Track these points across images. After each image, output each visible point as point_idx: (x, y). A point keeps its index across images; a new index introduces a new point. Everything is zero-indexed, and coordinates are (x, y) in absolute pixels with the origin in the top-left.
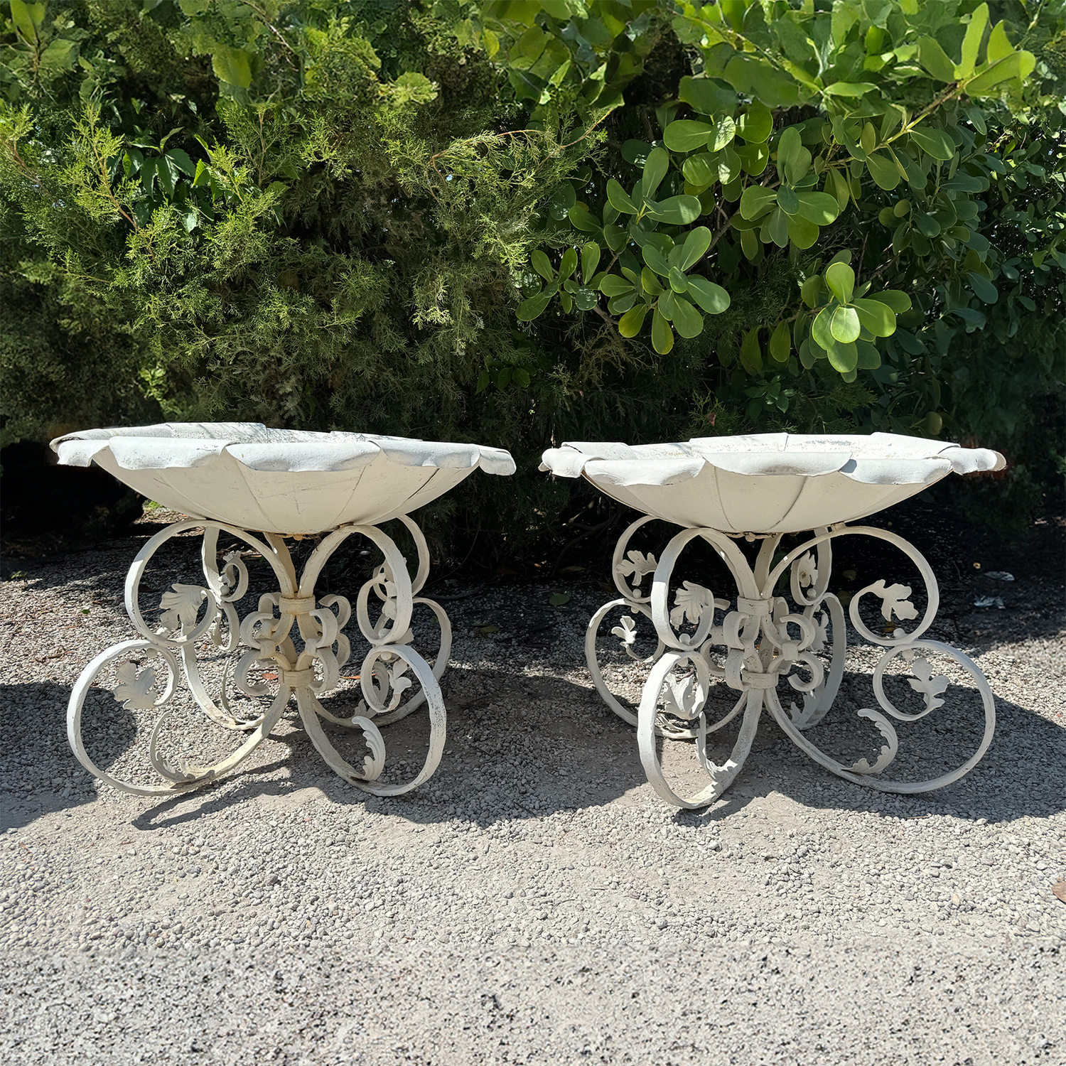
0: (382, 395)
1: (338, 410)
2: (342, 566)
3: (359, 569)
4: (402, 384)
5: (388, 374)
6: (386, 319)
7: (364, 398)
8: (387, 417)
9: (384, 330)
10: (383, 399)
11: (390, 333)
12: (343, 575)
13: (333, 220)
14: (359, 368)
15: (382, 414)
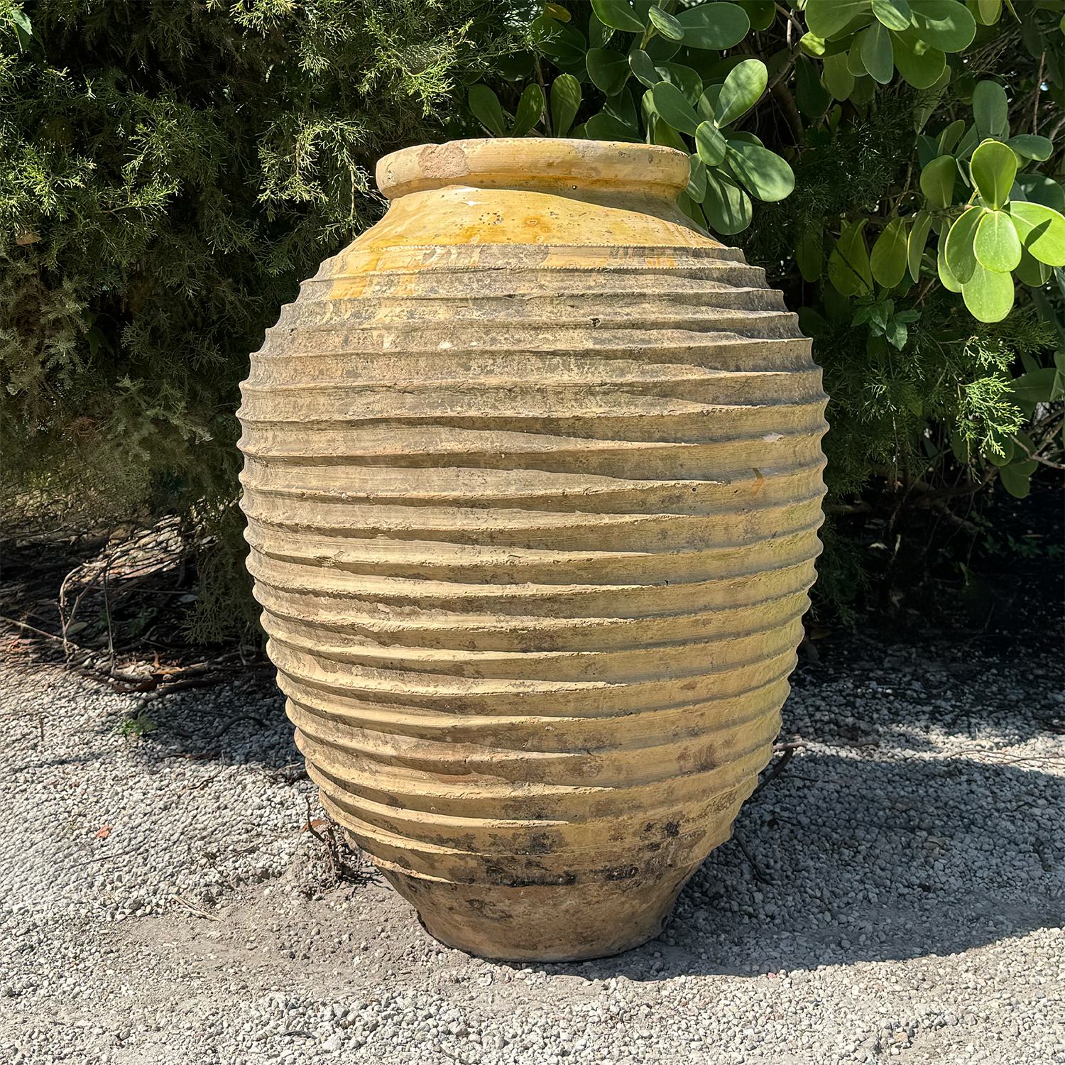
0: (214, 323)
1: (135, 350)
2: (143, 622)
3: (175, 627)
4: (247, 306)
5: (224, 288)
6: (221, 197)
7: (184, 330)
8: (223, 360)
9: (217, 217)
10: (215, 329)
11: (225, 221)
12: (143, 640)
13: (135, 37)
14: (175, 280)
15: (215, 355)
